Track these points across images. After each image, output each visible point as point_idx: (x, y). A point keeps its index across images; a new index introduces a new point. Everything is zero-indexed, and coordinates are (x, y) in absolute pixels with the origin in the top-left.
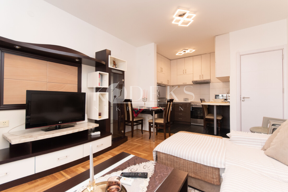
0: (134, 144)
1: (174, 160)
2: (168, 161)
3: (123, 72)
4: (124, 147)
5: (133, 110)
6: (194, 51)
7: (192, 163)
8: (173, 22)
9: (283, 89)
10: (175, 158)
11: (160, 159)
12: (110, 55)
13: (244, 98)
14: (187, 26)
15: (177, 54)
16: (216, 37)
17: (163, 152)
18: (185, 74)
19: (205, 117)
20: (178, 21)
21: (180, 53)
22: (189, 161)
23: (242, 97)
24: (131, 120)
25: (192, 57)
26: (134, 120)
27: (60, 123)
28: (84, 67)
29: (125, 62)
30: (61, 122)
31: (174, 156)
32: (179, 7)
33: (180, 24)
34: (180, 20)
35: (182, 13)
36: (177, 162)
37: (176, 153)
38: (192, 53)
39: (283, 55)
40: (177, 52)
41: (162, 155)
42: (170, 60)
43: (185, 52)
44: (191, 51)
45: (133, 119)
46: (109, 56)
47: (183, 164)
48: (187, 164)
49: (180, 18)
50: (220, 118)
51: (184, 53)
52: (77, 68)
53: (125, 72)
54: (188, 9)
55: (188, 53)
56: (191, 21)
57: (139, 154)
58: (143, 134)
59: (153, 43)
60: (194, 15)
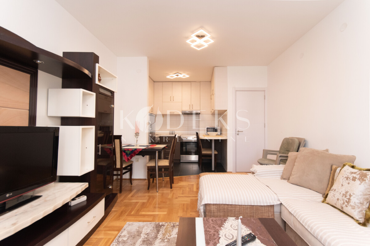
0: (134, 202)
1: (228, 210)
2: (220, 212)
3: (112, 93)
4: (122, 212)
5: (122, 151)
6: (188, 76)
7: (248, 207)
8: (188, 41)
9: (265, 124)
10: (230, 206)
11: (211, 213)
12: (98, 63)
13: (238, 132)
14: (199, 49)
15: (168, 77)
16: (216, 68)
17: (215, 203)
18: (173, 101)
19: (202, 152)
20: (193, 41)
21: (172, 76)
22: (245, 205)
23: (237, 131)
24: (118, 166)
25: (181, 83)
26: (124, 166)
27: (10, 197)
28: (41, 75)
29: (116, 77)
30: (11, 194)
31: (228, 205)
32: (202, 27)
33: (193, 45)
34: (196, 41)
35: (200, 35)
36: (231, 211)
37: (230, 201)
38: (184, 78)
39: (265, 96)
40: (168, 75)
41: (212, 207)
42: (154, 82)
43: (177, 75)
44: (184, 76)
45: (121, 165)
46: (97, 65)
47: (239, 211)
48: (244, 209)
49: (197, 39)
50: (216, 153)
51: (177, 77)
52: (29, 76)
53: (115, 93)
54: (209, 32)
55: (180, 78)
56: (206, 45)
57: (155, 214)
58: (132, 184)
59: (147, 57)
60: (212, 41)
